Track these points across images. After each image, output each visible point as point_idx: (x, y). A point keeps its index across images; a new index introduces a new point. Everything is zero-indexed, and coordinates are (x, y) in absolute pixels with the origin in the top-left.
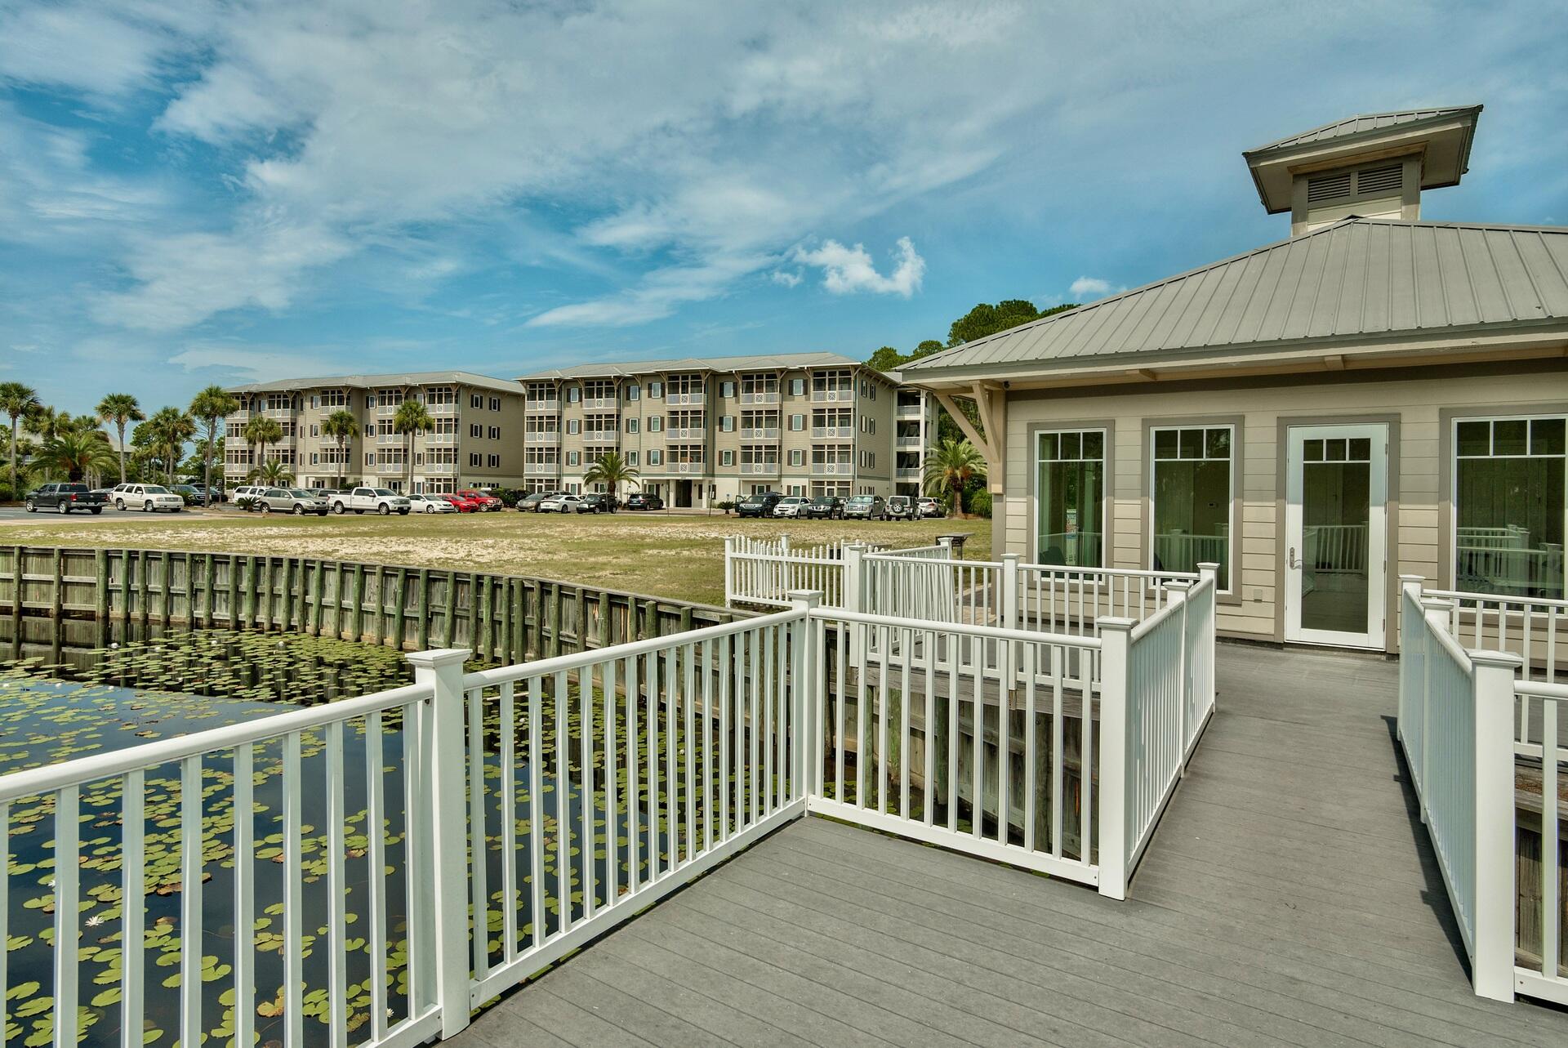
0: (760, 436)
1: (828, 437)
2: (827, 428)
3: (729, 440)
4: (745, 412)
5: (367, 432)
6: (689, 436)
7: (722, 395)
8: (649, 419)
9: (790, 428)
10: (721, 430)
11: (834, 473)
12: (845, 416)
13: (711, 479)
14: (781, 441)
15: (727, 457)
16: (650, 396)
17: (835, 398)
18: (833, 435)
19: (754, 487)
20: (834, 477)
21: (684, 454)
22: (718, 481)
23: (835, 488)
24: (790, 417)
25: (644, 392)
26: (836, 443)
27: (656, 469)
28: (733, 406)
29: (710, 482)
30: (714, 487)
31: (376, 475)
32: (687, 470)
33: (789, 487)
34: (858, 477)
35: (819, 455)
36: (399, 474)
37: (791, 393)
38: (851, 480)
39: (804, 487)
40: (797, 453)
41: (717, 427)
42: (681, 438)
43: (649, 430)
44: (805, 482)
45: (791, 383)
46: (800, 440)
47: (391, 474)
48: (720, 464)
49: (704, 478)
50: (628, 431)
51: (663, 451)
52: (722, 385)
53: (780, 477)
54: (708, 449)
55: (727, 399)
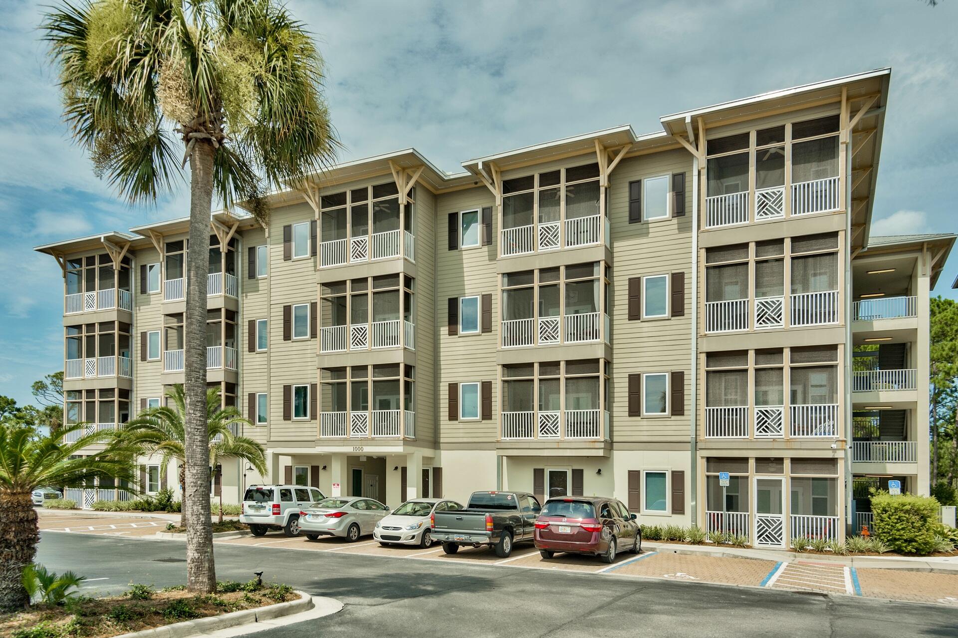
0: (552, 338)
2: (754, 300)
3: (473, 355)
4: (512, 276)
6: (371, 342)
7: (453, 245)
9: (634, 314)
10: (453, 332)
13: (428, 452)
14: (609, 348)
15: (470, 397)
16: (287, 257)
19: (540, 475)
21: (360, 389)
22: (447, 459)
24: (634, 284)
26: (786, 343)
27: (302, 430)
28: (486, 264)
29: (426, 460)
30: (438, 472)
32: (371, 429)
33: (634, 476)
37: (635, 216)
40: (656, 381)
42: (353, 348)
43: (287, 337)
44: (680, 460)
45: (636, 186)
48: (453, 416)
49: (411, 449)
50: (252, 349)
51: (314, 386)
52: (453, 217)
53: (610, 445)
54: (418, 375)
55: (465, 255)
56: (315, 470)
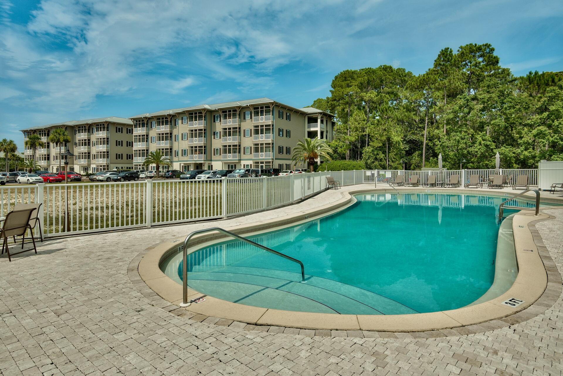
0: (231, 141)
1: (260, 140)
2: (260, 135)
3: (218, 143)
4: (224, 129)
5: (75, 145)
6: (198, 142)
7: (214, 121)
8: (182, 134)
9: (244, 136)
10: (214, 138)
11: (263, 158)
12: (268, 129)
13: (209, 162)
14: (240, 143)
15: (216, 151)
16: (182, 123)
17: (264, 120)
18: (263, 139)
19: (229, 166)
20: (263, 159)
21: (196, 151)
22: (213, 163)
23: (264, 165)
24: (244, 130)
25: (180, 121)
26: (264, 142)
27: (185, 158)
28: (220, 126)
29: (209, 164)
30: (212, 166)
31: (78, 165)
32: (198, 158)
33: (244, 165)
34: (276, 159)
35: (257, 148)
36: (86, 164)
37: (244, 118)
38: (271, 161)
39: (251, 165)
40: (248, 148)
41: (213, 136)
42: (194, 143)
43: (182, 140)
44: (251, 162)
45: (244, 113)
46: (248, 142)
47: (83, 164)
48: (214, 155)
49: (205, 162)
50: (175, 141)
51: (187, 150)
52: (214, 116)
53: (240, 160)
54: (207, 148)
55: (217, 124)
56: (188, 166)
